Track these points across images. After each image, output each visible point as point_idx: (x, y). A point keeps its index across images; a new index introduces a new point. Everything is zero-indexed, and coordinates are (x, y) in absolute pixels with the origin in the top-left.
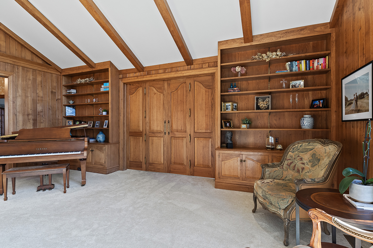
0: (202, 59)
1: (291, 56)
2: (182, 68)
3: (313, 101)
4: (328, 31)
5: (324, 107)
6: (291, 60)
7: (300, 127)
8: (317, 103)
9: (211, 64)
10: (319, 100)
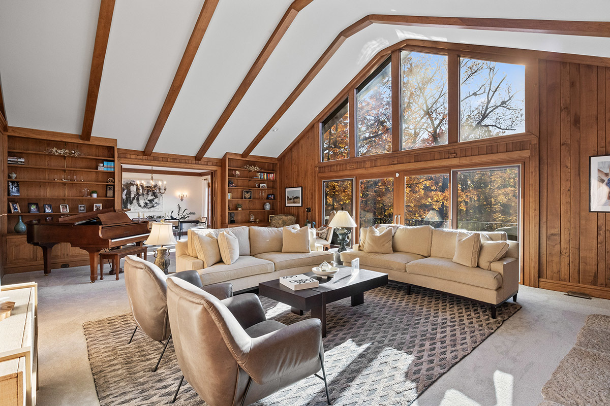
0: (208, 158)
1: (262, 170)
2: (190, 162)
3: (268, 195)
4: (277, 162)
5: (274, 199)
6: (261, 172)
7: (264, 209)
8: (270, 196)
9: (214, 164)
10: (271, 195)
